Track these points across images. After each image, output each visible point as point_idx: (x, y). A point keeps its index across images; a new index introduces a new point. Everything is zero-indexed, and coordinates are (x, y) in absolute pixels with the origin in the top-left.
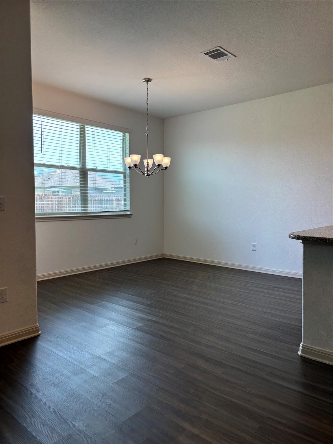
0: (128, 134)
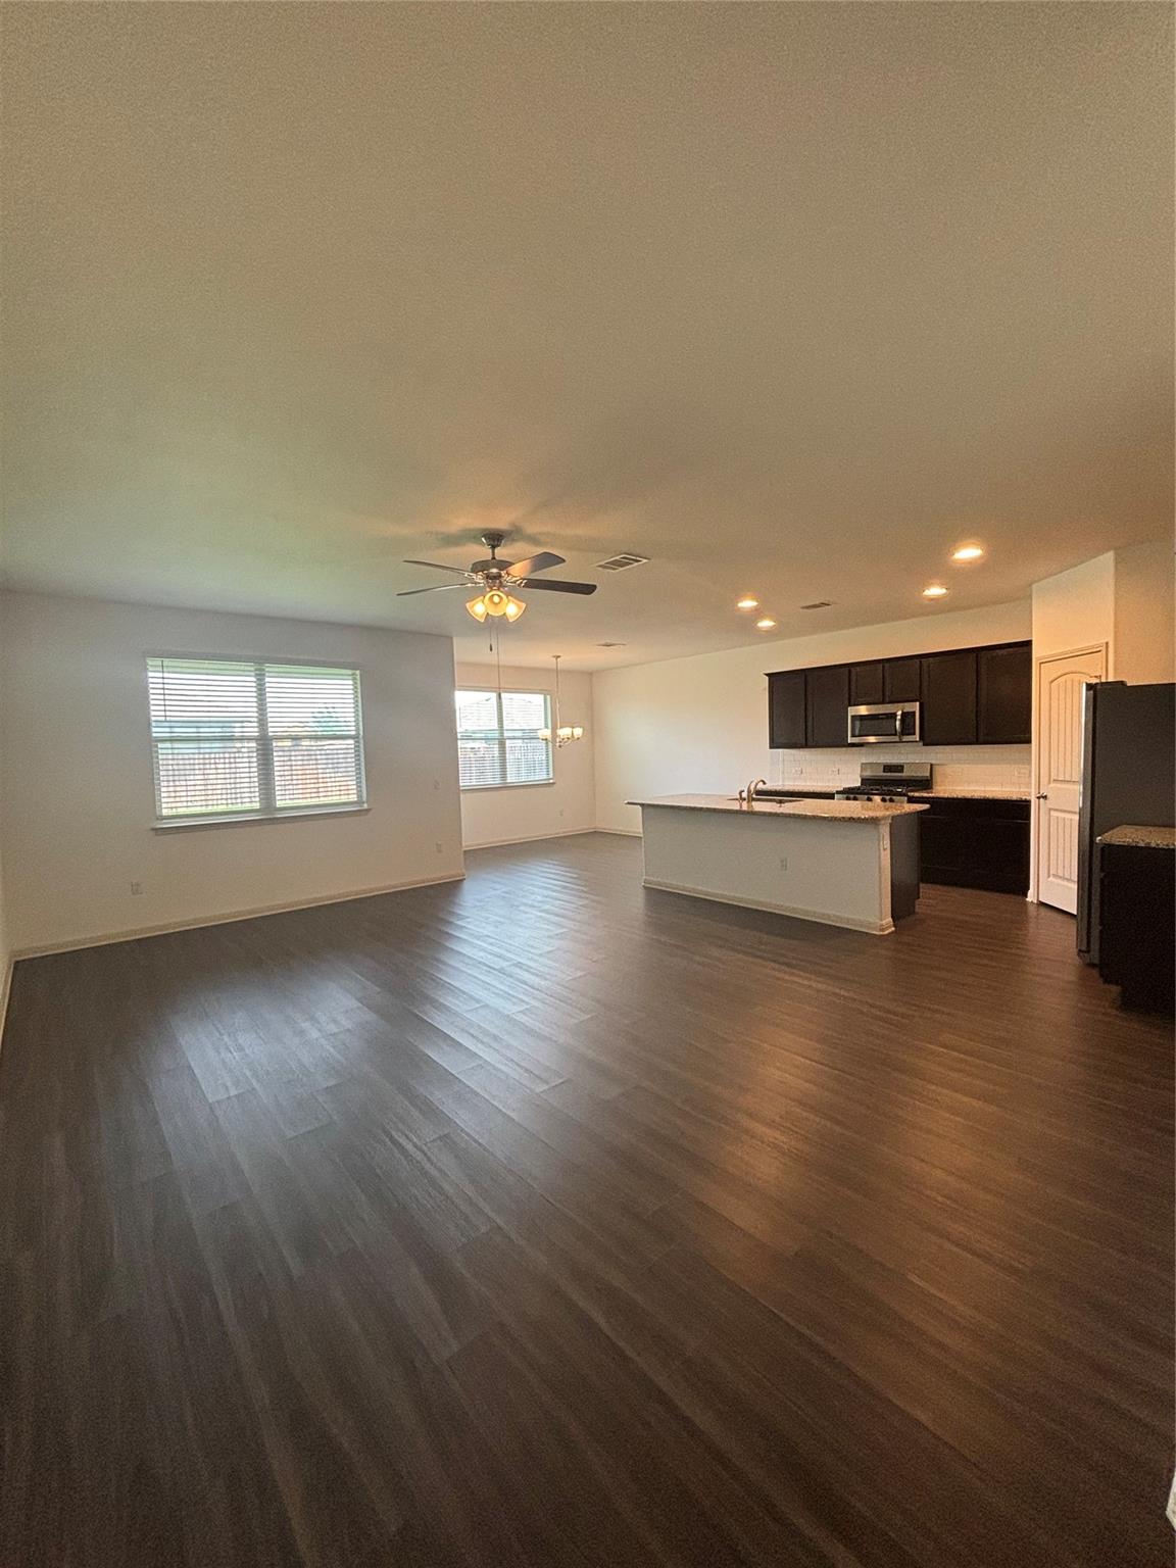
0: (549, 697)
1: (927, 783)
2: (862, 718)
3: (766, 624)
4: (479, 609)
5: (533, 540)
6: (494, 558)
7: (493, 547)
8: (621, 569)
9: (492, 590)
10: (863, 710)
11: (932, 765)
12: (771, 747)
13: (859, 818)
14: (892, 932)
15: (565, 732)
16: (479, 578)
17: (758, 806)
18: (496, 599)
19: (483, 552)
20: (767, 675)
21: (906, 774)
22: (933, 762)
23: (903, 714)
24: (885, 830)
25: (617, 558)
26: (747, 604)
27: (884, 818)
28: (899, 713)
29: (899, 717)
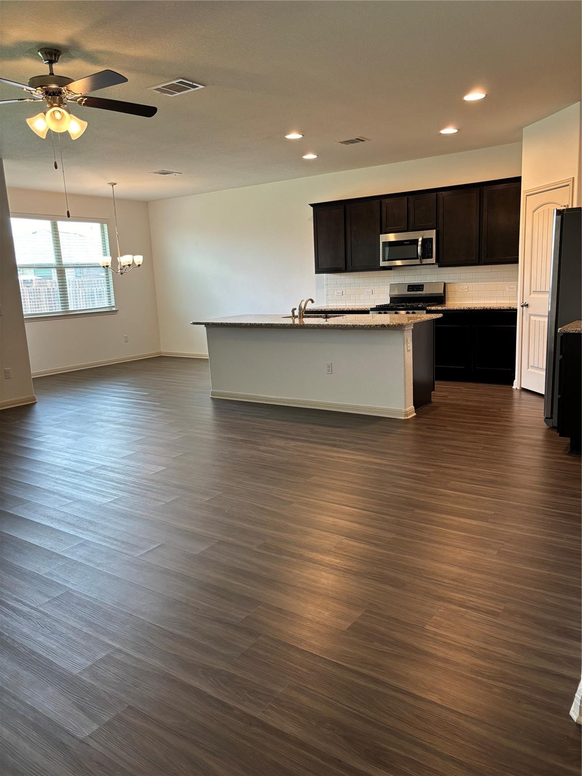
0: (106, 225)
1: (440, 299)
2: (391, 244)
3: (310, 156)
4: (40, 124)
5: (90, 57)
6: (52, 74)
7: (51, 62)
8: (178, 94)
9: (52, 106)
10: (391, 237)
11: (445, 284)
12: (317, 272)
13: (388, 325)
14: (414, 417)
15: (125, 260)
16: (38, 93)
17: (308, 321)
18: (58, 116)
19: (41, 67)
20: (312, 205)
21: (426, 291)
22: (446, 281)
23: (423, 240)
24: (408, 335)
25: (174, 82)
26: (294, 136)
27: (408, 325)
28: (420, 239)
29: (420, 243)
